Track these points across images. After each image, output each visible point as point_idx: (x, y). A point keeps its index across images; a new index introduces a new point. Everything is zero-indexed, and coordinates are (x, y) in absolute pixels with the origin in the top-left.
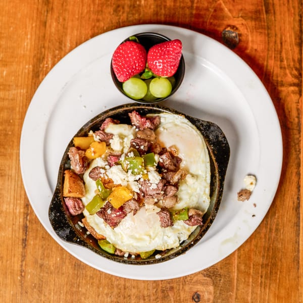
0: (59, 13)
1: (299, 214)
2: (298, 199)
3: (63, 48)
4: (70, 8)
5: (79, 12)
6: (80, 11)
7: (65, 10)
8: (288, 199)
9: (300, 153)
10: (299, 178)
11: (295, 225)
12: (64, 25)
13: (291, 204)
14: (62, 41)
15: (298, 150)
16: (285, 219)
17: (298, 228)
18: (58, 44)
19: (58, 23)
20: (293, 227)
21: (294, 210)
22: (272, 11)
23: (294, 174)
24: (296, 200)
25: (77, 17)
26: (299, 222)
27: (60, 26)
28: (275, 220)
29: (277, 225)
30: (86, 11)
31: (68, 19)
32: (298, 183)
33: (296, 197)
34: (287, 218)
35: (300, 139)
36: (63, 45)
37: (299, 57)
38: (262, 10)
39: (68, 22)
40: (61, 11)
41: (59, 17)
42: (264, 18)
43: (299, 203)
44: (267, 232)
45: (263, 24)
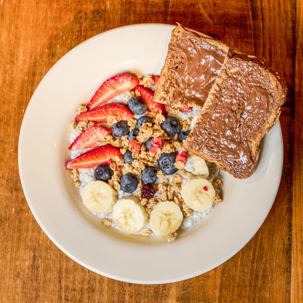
0: (10, 20)
1: (290, 257)
2: (290, 239)
3: (15, 62)
4: (23, 14)
5: (33, 19)
6: (36, 18)
7: (18, 16)
8: (278, 241)
9: (292, 186)
10: (291, 215)
11: (286, 270)
12: (16, 34)
13: (281, 246)
14: (14, 53)
15: (289, 182)
16: (274, 264)
17: (288, 274)
18: (9, 56)
19: (10, 32)
20: (283, 273)
21: (285, 254)
22: (260, 17)
23: (285, 211)
24: (286, 242)
25: (32, 25)
26: (291, 267)
27: (11, 35)
28: (262, 265)
29: (265, 270)
30: (41, 18)
31: (21, 28)
32: (290, 221)
33: (287, 238)
34: (276, 263)
35: (292, 169)
36: (15, 58)
37: (292, 71)
38: (248, 15)
39: (20, 31)
40: (13, 18)
41: (10, 25)
42: (250, 25)
43: (290, 245)
44: (252, 279)
45: (249, 31)
